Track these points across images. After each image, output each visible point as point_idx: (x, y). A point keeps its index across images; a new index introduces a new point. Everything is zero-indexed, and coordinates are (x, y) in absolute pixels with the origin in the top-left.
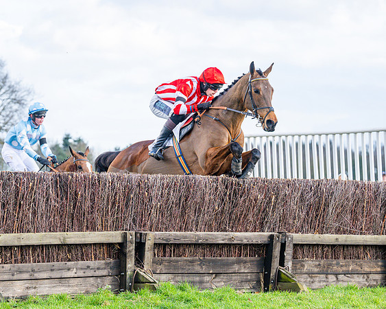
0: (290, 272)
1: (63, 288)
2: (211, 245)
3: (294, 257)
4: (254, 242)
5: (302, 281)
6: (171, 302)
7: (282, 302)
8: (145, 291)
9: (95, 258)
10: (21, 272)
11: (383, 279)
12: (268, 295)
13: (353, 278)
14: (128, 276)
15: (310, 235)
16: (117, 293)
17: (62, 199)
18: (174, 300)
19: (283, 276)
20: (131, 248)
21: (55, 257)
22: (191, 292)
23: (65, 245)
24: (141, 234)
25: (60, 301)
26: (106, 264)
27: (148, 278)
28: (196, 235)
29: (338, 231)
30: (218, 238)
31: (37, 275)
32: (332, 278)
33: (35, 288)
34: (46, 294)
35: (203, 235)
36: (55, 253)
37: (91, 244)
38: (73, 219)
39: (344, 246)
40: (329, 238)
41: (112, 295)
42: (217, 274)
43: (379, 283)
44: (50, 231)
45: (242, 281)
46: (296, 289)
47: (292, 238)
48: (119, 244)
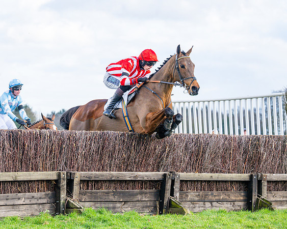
0: (178, 200)
1: (15, 212)
2: (121, 181)
3: (181, 190)
4: (152, 179)
5: (186, 207)
6: (92, 222)
7: (172, 221)
8: (74, 214)
9: (38, 191)
11: (244, 205)
12: (162, 217)
13: (223, 204)
14: (61, 204)
15: (192, 173)
16: (54, 215)
17: (14, 149)
18: (94, 221)
19: (173, 203)
20: (64, 183)
21: (9, 190)
22: (107, 215)
23: (16, 181)
24: (71, 173)
25: (13, 221)
26: (46, 195)
27: (76, 204)
28: (110, 174)
29: (212, 171)
30: (126, 176)
32: (208, 204)
34: (3, 216)
35: (115, 174)
36: (9, 188)
37: (35, 181)
38: (22, 163)
39: (216, 181)
40: (206, 176)
41: (50, 217)
42: (125, 202)
43: (242, 208)
44: (5, 171)
45: (143, 207)
46: (182, 212)
47: (179, 176)
48: (55, 180)
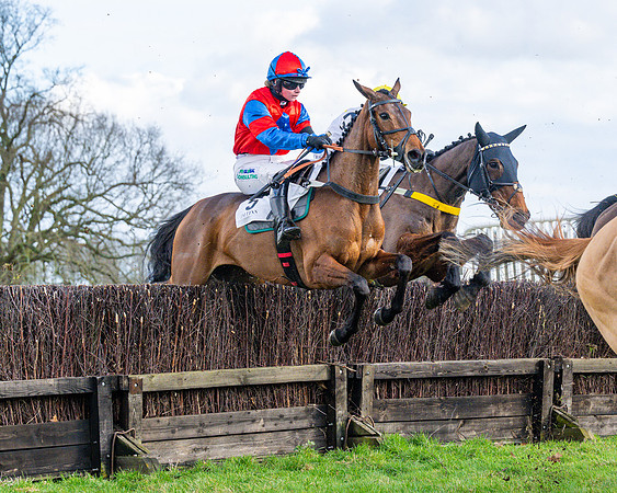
0: (569, 413)
1: (246, 448)
2: (455, 379)
3: (575, 390)
4: (517, 372)
5: (586, 425)
6: (400, 461)
8: (364, 448)
9: (292, 404)
10: (184, 428)
14: (338, 428)
16: (323, 452)
18: (404, 459)
21: (234, 403)
22: (429, 446)
23: (247, 386)
24: (355, 367)
25: (242, 466)
26: (307, 411)
27: (367, 428)
28: (433, 366)
30: (465, 368)
31: (208, 431)
33: (206, 449)
34: (221, 457)
35: (442, 365)
36: (233, 399)
37: (285, 384)
41: (316, 455)
42: (466, 420)
44: (226, 366)
45: (501, 429)
46: (578, 436)
47: (571, 366)
48: (325, 382)
